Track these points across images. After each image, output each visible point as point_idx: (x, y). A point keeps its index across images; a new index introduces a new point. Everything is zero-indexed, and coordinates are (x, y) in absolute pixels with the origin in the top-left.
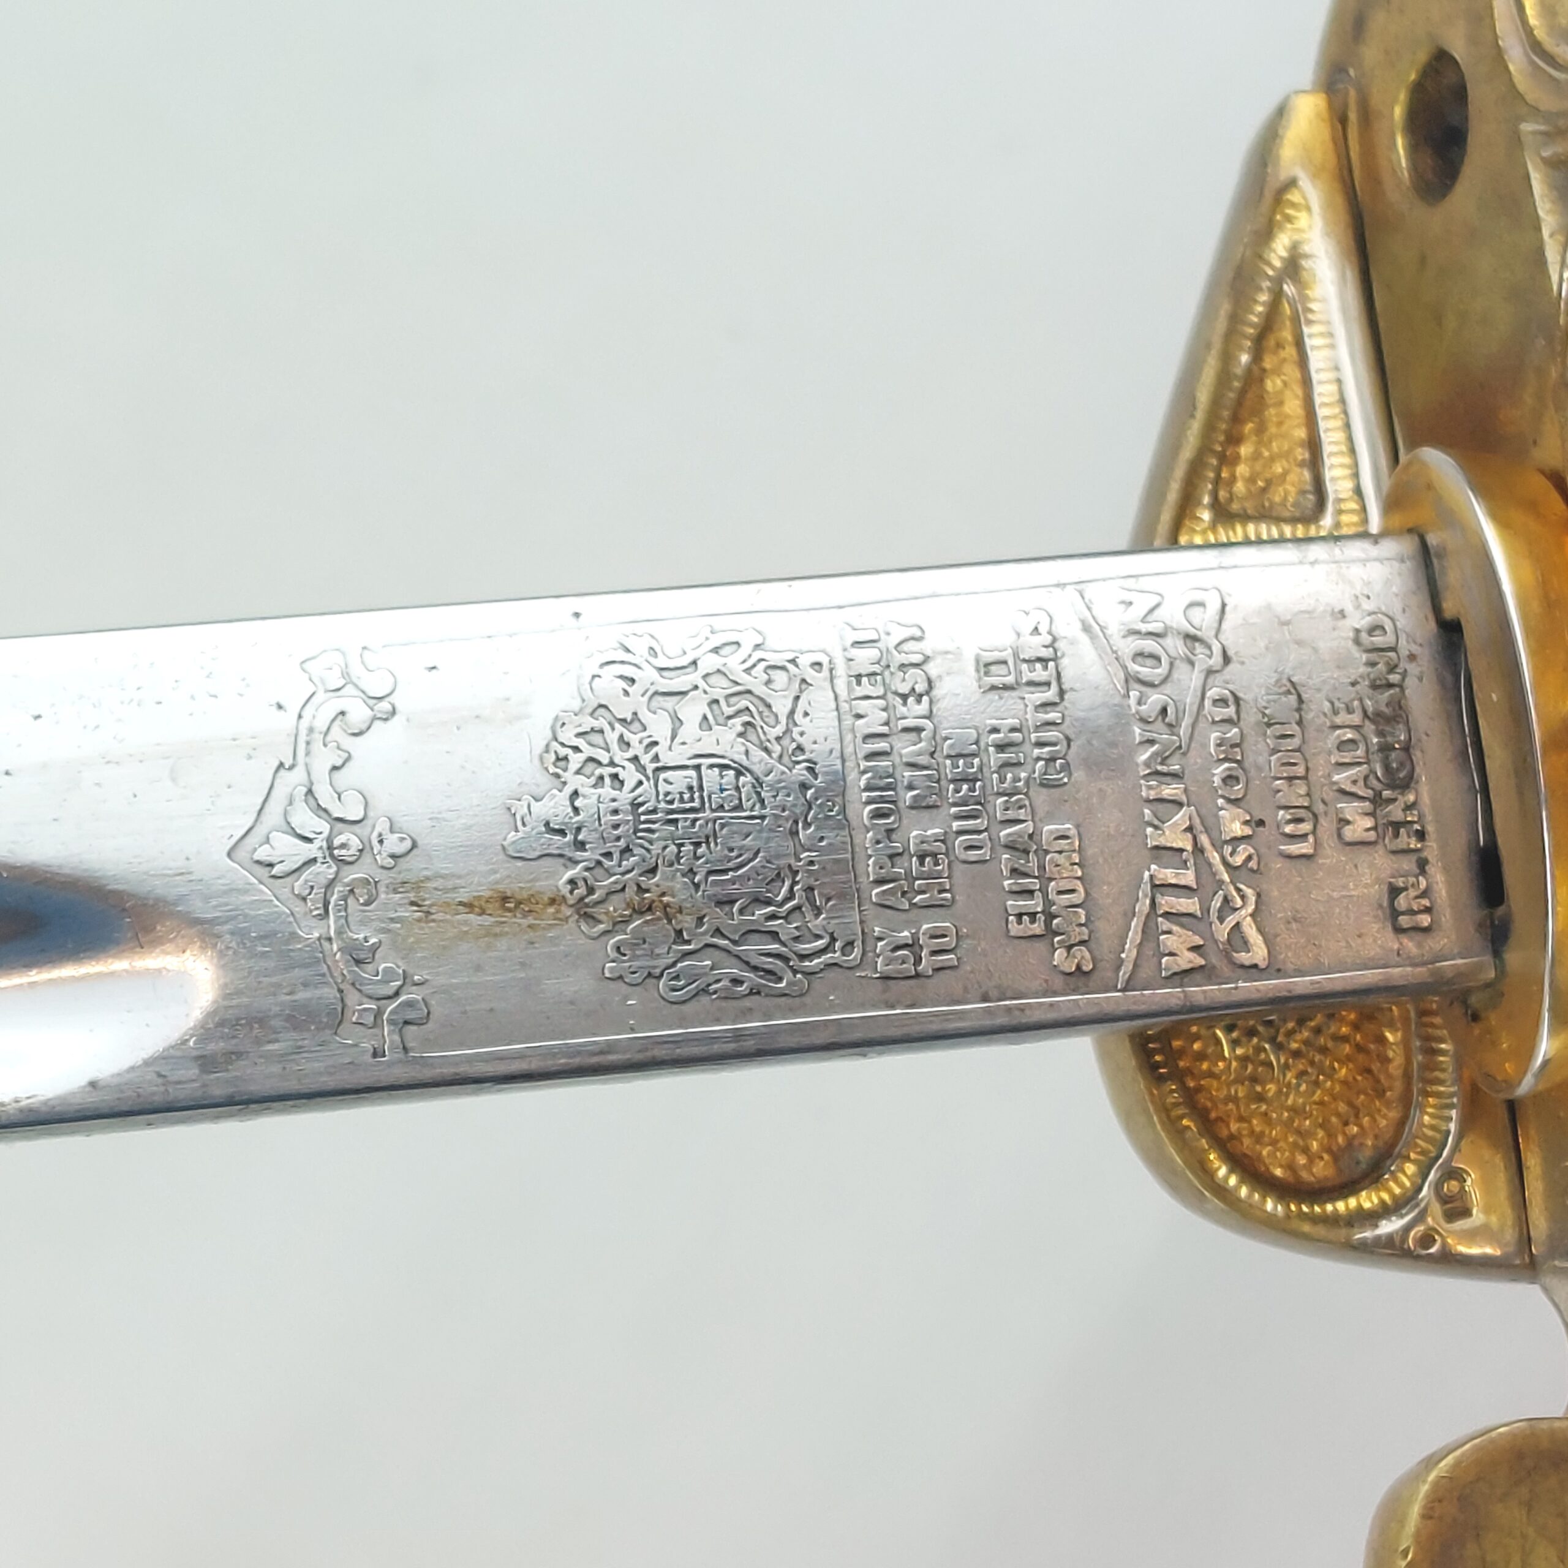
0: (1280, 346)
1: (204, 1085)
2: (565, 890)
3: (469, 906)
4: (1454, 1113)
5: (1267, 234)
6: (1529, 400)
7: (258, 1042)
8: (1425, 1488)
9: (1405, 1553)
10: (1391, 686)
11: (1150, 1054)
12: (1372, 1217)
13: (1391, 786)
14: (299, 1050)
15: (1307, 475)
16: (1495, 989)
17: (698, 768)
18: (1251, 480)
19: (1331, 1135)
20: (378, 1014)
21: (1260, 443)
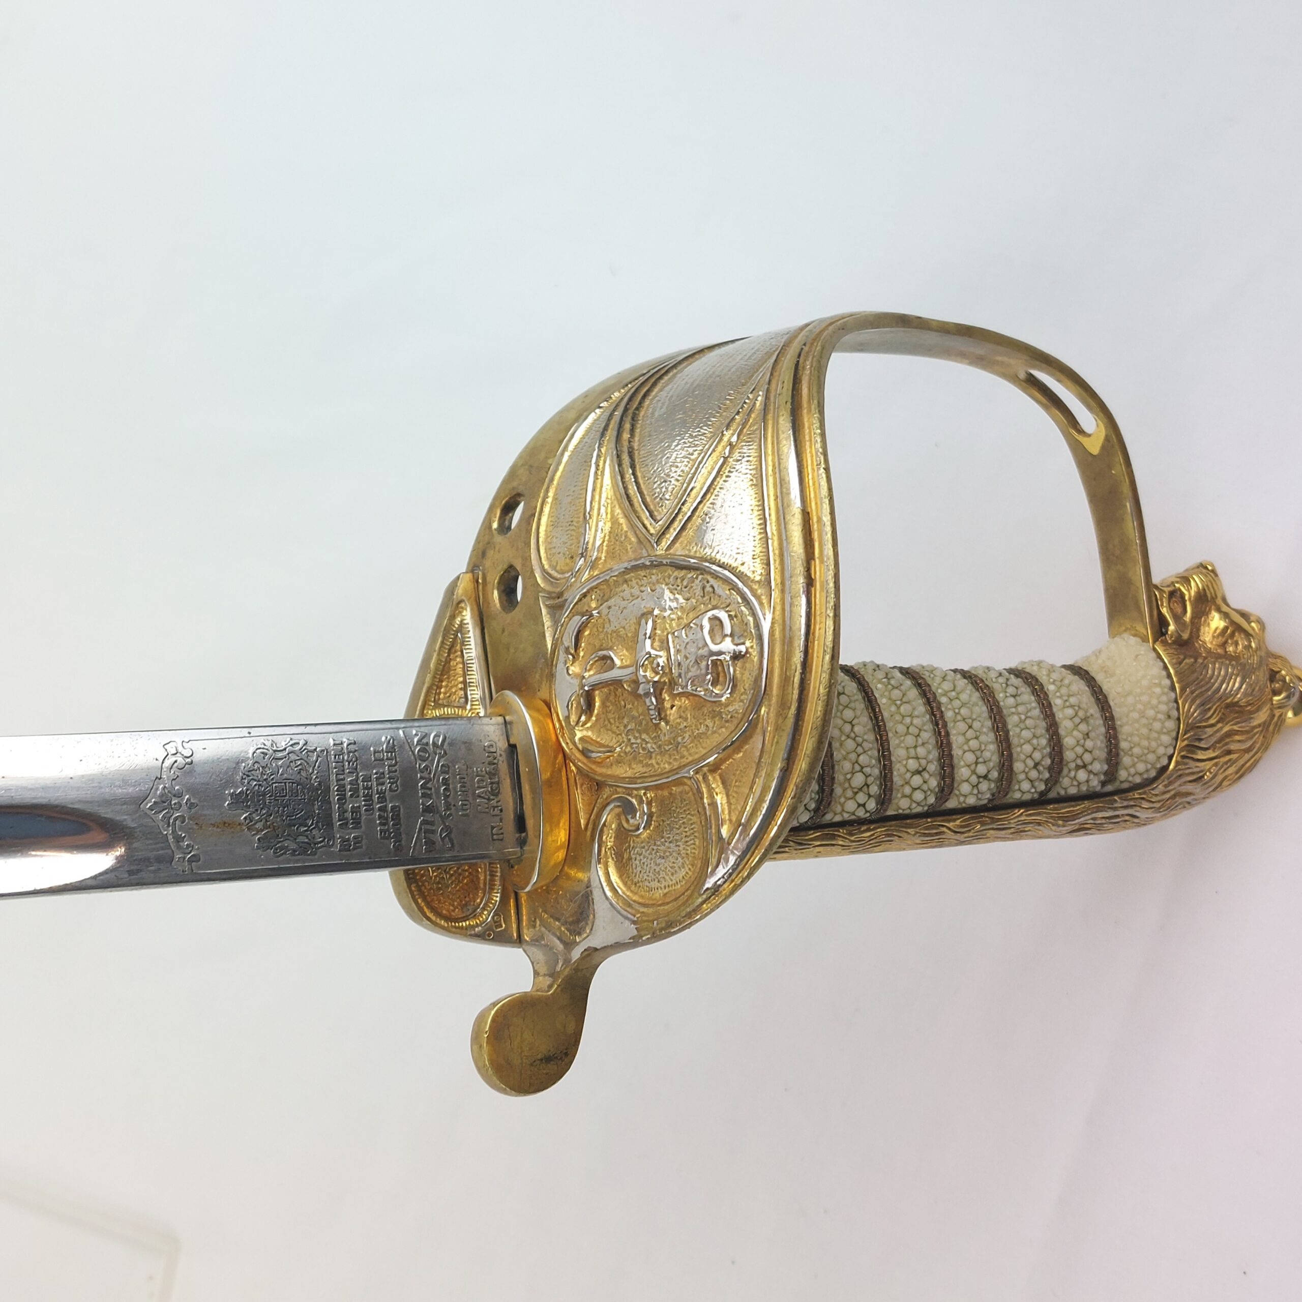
0: (456, 652)
1: (130, 880)
2: (243, 821)
3: (213, 825)
4: (499, 895)
5: (453, 617)
6: (537, 676)
7: (147, 866)
8: (493, 1013)
9: (486, 1032)
10: (494, 764)
11: (408, 875)
12: (473, 927)
13: (493, 795)
14: (159, 869)
15: (462, 692)
16: (519, 860)
17: (285, 783)
18: (445, 693)
19: (461, 901)
20: (184, 858)
21: (448, 682)
